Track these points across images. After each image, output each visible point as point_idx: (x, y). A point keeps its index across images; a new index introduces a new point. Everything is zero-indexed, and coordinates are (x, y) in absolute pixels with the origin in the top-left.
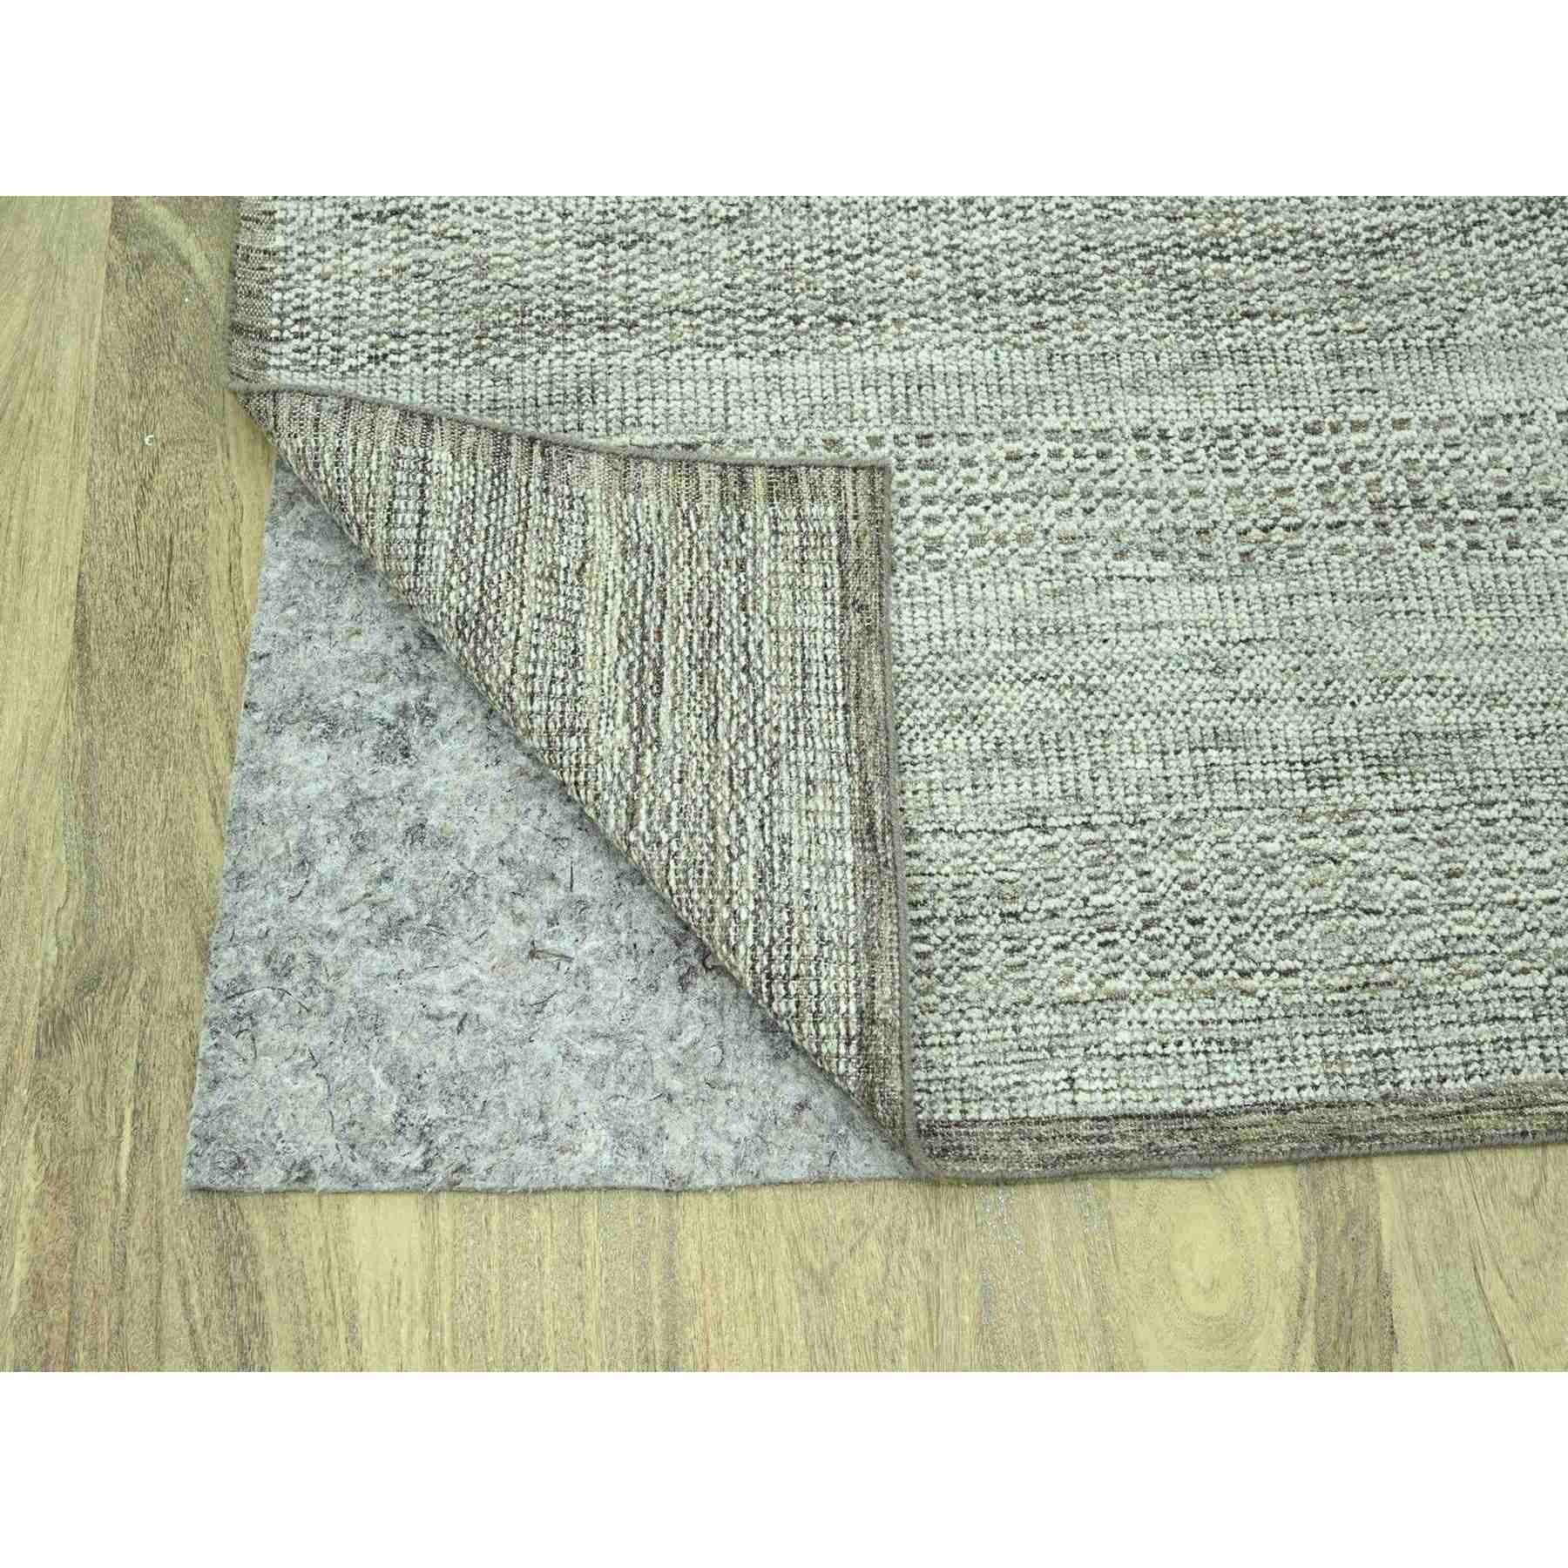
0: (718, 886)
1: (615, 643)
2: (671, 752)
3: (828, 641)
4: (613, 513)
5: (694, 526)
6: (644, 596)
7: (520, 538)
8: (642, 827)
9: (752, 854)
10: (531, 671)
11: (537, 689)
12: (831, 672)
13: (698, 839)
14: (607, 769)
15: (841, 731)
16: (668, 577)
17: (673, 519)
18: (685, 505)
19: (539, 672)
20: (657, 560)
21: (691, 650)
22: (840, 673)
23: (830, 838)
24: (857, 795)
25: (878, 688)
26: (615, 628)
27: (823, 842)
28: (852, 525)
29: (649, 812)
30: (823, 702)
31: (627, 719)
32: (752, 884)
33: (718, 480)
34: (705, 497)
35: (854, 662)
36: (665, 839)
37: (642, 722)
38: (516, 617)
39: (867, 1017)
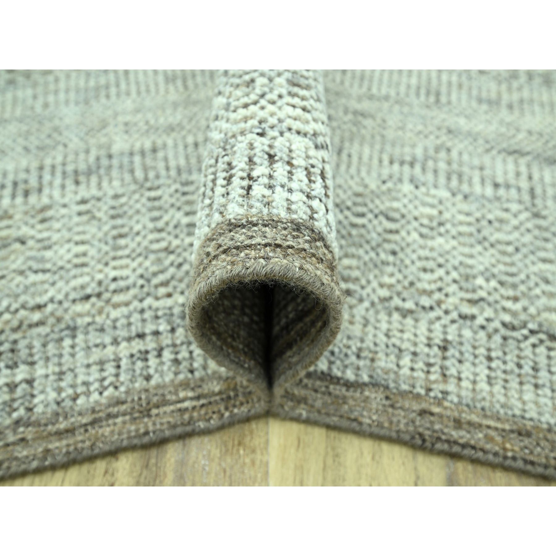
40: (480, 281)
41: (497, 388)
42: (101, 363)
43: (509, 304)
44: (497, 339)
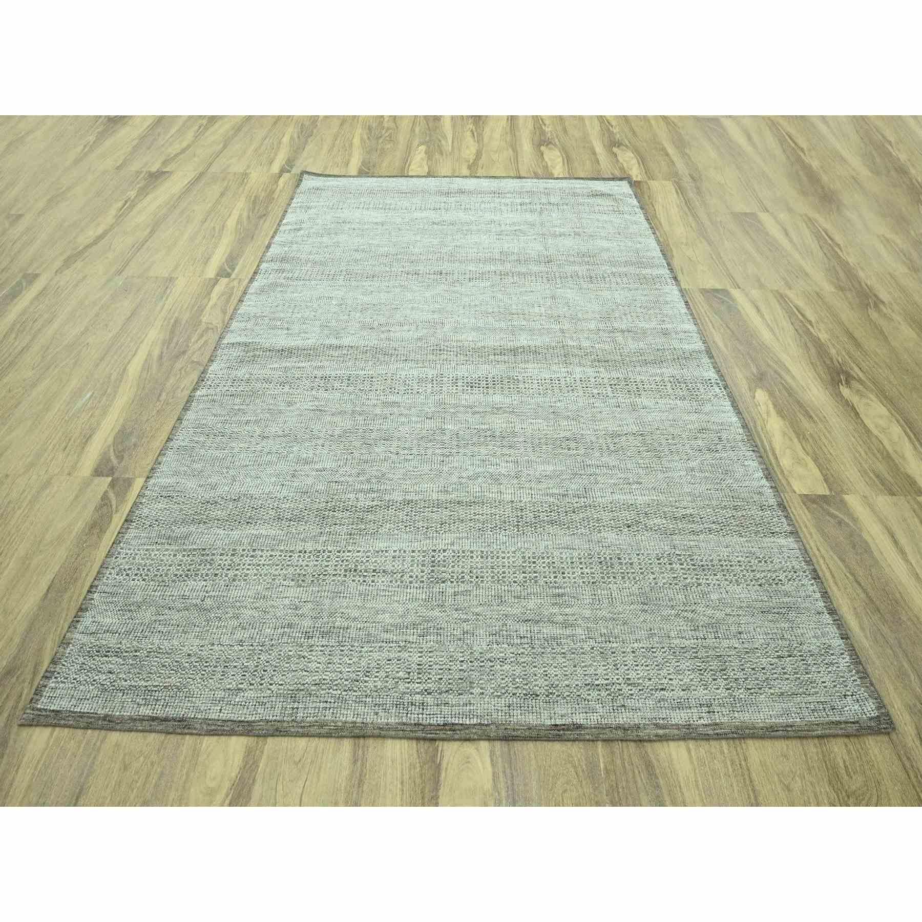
40: (517, 680)
41: (523, 717)
42: (315, 708)
43: (525, 687)
44: (522, 700)
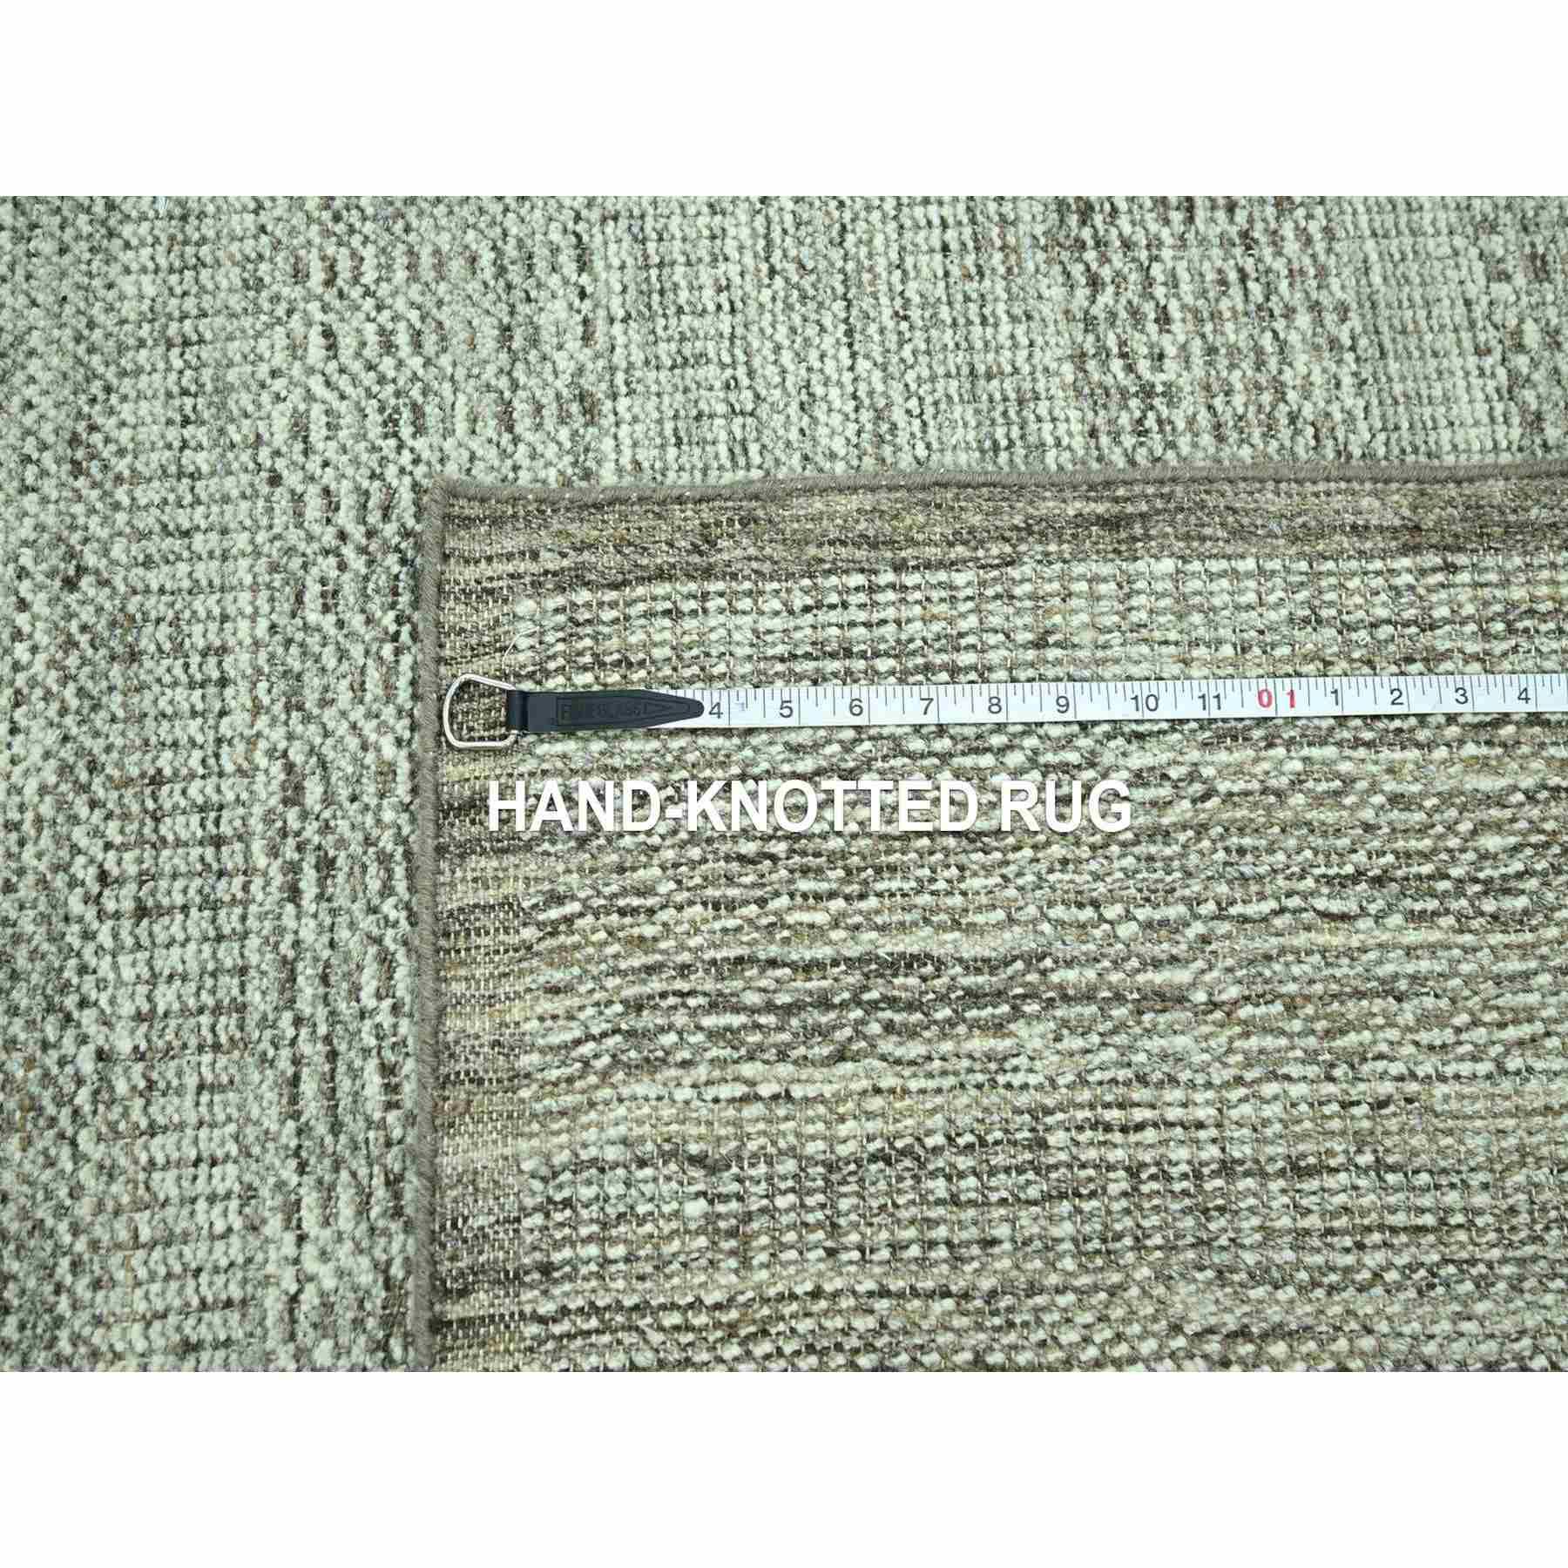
0: (1259, 817)
1: (848, 1067)
2: (1046, 927)
3: (776, 604)
4: (568, 1100)
5: (573, 907)
6: (737, 1010)
7: (674, 1319)
8: (1182, 976)
9: (1194, 755)
10: (943, 1252)
11: (973, 1233)
12: (834, 598)
13: (1194, 859)
14: (1097, 1060)
15: (942, 576)
16: (685, 957)
17: (559, 959)
18: (529, 933)
19: (941, 1232)
20: (655, 985)
21: (832, 895)
22: (834, 580)
23: (1134, 602)
24: (1053, 548)
25: (853, 502)
26: (818, 1074)
27: (1144, 615)
28: (550, 561)
29: (1157, 964)
30: (890, 613)
31: (998, 1028)
32: (1244, 754)
33: (473, 861)
34: (508, 889)
35: (812, 551)
36: (1198, 928)
37: (999, 995)
38: (847, 1303)
39: (1411, 538)
